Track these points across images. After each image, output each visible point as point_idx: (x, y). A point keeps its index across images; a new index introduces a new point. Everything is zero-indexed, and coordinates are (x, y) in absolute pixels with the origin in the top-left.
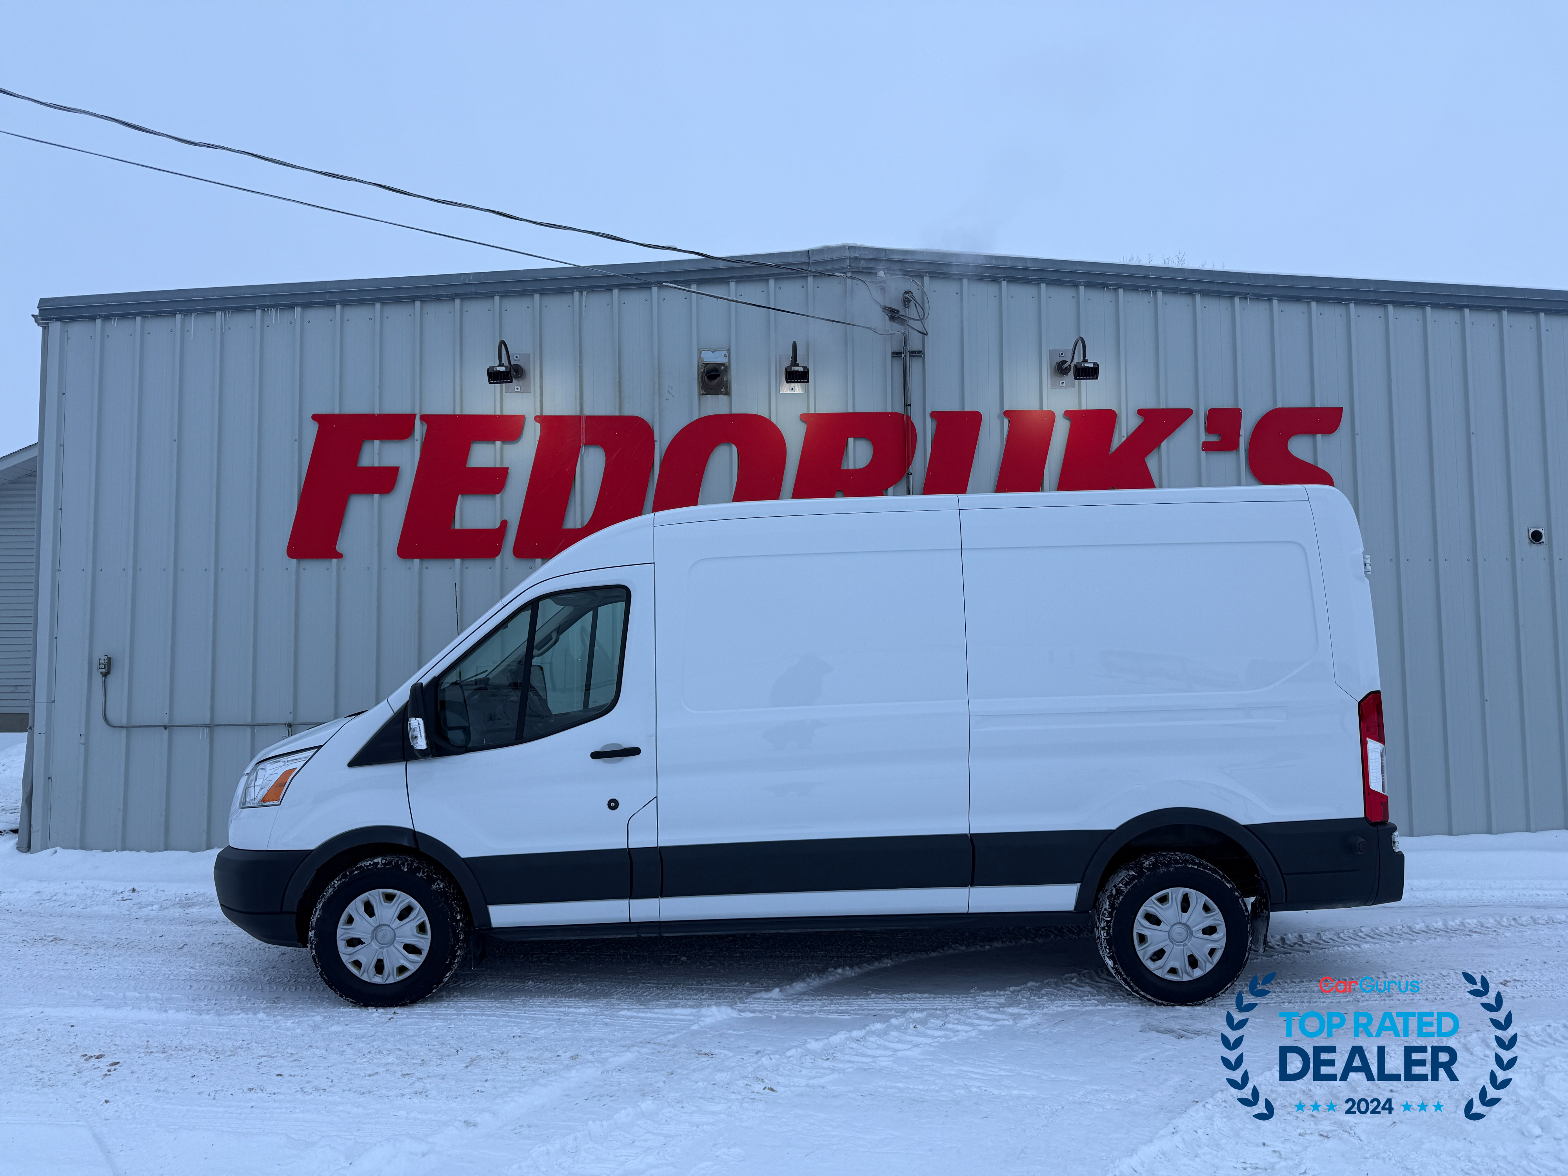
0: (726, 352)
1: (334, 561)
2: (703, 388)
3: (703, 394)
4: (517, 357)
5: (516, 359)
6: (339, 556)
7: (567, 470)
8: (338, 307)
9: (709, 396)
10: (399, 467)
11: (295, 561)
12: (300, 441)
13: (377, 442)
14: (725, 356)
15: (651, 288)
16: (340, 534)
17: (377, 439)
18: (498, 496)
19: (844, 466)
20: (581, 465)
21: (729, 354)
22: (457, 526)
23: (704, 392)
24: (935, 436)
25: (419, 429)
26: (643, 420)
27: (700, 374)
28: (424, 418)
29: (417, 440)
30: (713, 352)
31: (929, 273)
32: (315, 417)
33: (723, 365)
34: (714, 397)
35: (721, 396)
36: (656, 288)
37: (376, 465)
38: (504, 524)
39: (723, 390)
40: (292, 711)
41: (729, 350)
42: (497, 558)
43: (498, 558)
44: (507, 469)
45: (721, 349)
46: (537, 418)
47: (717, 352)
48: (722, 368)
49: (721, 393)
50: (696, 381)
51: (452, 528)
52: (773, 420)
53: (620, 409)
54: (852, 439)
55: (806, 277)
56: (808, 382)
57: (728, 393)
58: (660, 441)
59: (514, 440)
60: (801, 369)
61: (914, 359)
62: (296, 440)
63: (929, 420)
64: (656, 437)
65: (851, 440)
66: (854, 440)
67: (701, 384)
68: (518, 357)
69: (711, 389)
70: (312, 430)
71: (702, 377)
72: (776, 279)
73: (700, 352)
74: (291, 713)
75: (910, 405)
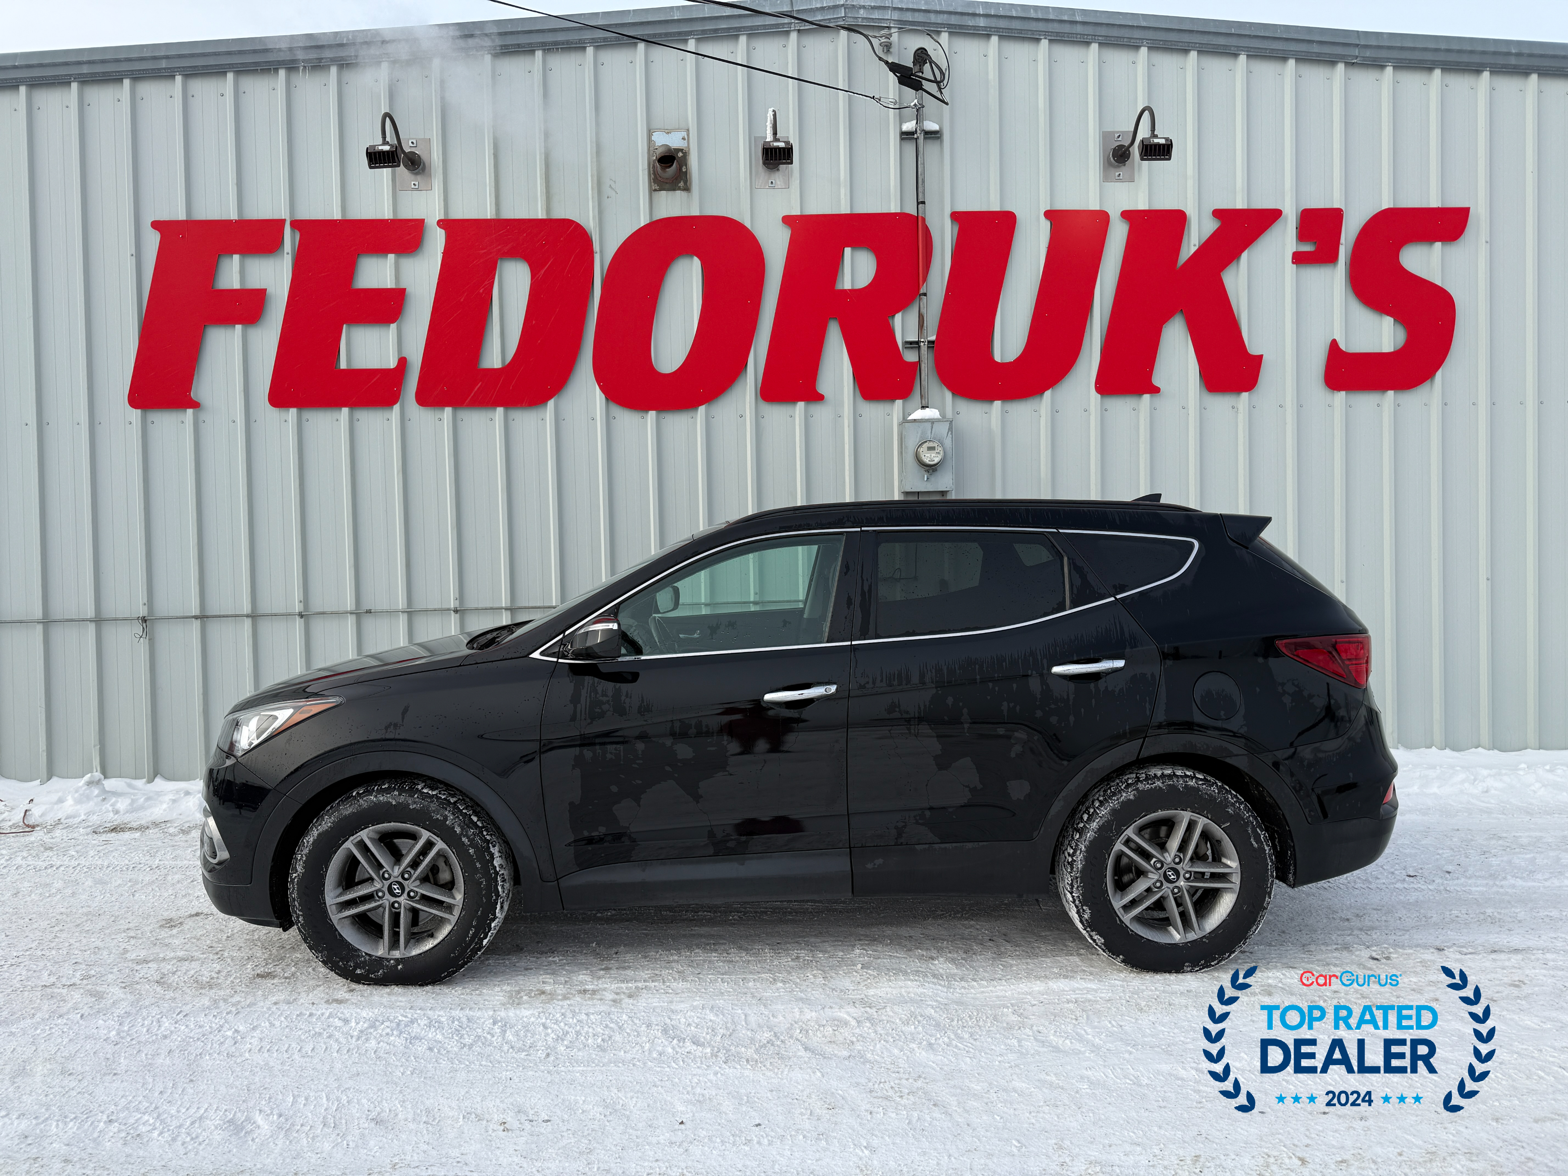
0: (684, 134)
1: (190, 411)
2: (655, 182)
3: (655, 190)
4: (412, 143)
5: (412, 145)
6: (195, 405)
7: (481, 291)
8: (179, 79)
9: (663, 193)
10: (266, 290)
11: (139, 411)
12: (138, 255)
13: (236, 257)
14: (684, 139)
15: (585, 48)
16: (195, 377)
17: (236, 253)
18: (393, 326)
19: (839, 286)
20: (499, 285)
21: (688, 135)
22: (343, 365)
23: (657, 188)
24: (956, 248)
25: (290, 239)
26: (578, 226)
27: (652, 163)
28: (296, 224)
29: (288, 254)
30: (668, 133)
31: (949, 26)
32: (156, 225)
33: (681, 150)
34: (670, 193)
35: (678, 192)
36: (592, 48)
37: (236, 285)
38: (403, 362)
39: (681, 184)
40: (145, 601)
41: (688, 130)
42: (395, 406)
43: (397, 407)
44: (405, 289)
45: (678, 129)
46: (442, 223)
47: (673, 133)
48: (680, 154)
49: (679, 189)
50: (646, 172)
51: (337, 368)
52: (748, 224)
53: (548, 210)
54: (849, 249)
55: (787, 33)
56: (791, 163)
57: (687, 189)
58: (601, 252)
59: (411, 252)
60: (782, 145)
61: (929, 142)
62: (132, 255)
63: (948, 222)
64: (596, 247)
65: (848, 251)
66: (852, 250)
67: (652, 176)
68: (415, 142)
69: (667, 183)
70: (153, 240)
71: (654, 166)
72: (749, 36)
73: (650, 134)
74: (145, 604)
75: (923, 203)
